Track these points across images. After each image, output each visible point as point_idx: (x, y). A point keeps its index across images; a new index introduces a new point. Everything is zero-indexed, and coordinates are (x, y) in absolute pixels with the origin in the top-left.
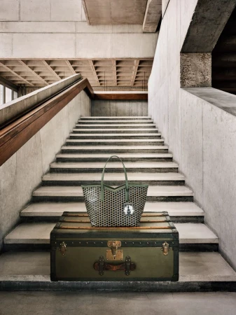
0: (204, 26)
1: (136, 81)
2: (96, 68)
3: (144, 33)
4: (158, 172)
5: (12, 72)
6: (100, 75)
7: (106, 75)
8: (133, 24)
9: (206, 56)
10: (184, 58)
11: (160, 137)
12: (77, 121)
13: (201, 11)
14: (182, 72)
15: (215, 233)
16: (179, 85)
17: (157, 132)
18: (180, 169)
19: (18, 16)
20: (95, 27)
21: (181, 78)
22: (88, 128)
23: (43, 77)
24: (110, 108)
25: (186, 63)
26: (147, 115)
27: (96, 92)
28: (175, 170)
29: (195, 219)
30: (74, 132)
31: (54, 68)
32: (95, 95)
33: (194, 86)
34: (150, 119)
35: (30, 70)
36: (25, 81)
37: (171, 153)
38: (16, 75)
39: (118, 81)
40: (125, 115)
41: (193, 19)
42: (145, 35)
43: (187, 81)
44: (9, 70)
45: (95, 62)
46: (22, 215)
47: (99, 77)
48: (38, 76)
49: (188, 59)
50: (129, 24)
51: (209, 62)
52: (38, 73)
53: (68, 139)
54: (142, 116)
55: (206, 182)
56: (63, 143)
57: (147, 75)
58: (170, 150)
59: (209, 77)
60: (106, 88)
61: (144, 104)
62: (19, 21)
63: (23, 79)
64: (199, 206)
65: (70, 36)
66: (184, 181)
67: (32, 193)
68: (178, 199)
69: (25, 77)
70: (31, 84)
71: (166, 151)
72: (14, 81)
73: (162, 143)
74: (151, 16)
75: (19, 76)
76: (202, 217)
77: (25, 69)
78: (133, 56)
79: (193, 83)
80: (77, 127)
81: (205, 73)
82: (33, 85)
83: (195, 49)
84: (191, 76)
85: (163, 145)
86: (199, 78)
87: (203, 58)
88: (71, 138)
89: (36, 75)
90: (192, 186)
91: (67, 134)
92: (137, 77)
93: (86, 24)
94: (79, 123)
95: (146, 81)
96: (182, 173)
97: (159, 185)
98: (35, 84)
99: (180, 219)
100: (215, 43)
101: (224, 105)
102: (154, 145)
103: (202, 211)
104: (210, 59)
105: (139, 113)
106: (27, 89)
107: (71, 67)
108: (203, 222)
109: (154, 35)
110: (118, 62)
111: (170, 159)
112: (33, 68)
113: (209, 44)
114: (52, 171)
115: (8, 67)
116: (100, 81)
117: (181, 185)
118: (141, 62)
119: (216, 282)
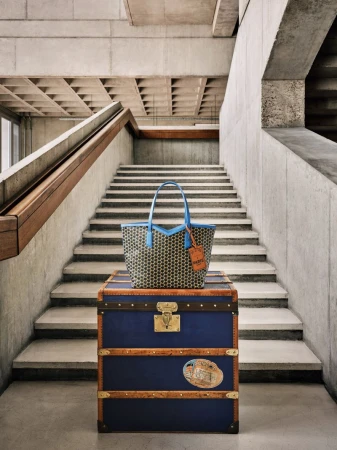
0: (292, 47)
1: (201, 108)
2: (141, 89)
3: (214, 37)
4: (230, 244)
5: (13, 95)
6: (146, 99)
7: (157, 98)
8: (198, 24)
9: (298, 85)
10: (267, 87)
11: (235, 195)
12: (115, 172)
13: (287, 28)
14: (265, 107)
15: (300, 318)
16: (260, 125)
17: (231, 188)
18: (261, 241)
19: (24, 11)
20: (140, 29)
21: (263, 116)
22: (131, 181)
23: (59, 103)
24: (162, 151)
25: (270, 95)
26: (218, 163)
27: (141, 128)
28: (255, 241)
29: (275, 302)
30: (112, 188)
31: (76, 89)
32: (140, 131)
33: (280, 127)
34: (222, 169)
35: (40, 92)
36: (31, 108)
37: (250, 218)
38: (19, 99)
39: (173, 108)
40: (184, 162)
41: (277, 37)
42: (216, 40)
43: (270, 119)
44: (9, 92)
45: (139, 81)
46: (53, 296)
47: (145, 103)
48: (52, 101)
49: (273, 88)
50: (192, 24)
51: (301, 92)
52: (52, 96)
53: (104, 197)
54: (211, 163)
55: (290, 254)
56: (97, 203)
57: (218, 98)
58: (248, 214)
59: (301, 114)
60: (156, 119)
61: (214, 145)
62: (26, 19)
63: (28, 105)
64: (283, 286)
65: (102, 42)
66: (265, 256)
67: (63, 270)
68: (256, 279)
69: (31, 103)
70: (40, 113)
71: (244, 215)
72: (14, 108)
73: (238, 205)
74: (224, 14)
75: (23, 101)
76: (286, 300)
77: (33, 90)
78: (197, 72)
79: (280, 122)
80: (116, 181)
81: (296, 108)
82: (43, 115)
83: (282, 76)
84: (276, 112)
85: (240, 207)
86: (288, 114)
87: (293, 88)
88: (108, 196)
89: (49, 99)
90: (274, 261)
91: (103, 191)
92: (203, 102)
93: (128, 24)
94: (119, 175)
95: (217, 109)
96: (263, 245)
97: (232, 260)
98: (46, 113)
99: (257, 302)
100: (309, 68)
101: (312, 156)
102: (226, 207)
103: (285, 292)
104: (303, 89)
105: (207, 159)
106: (35, 120)
107: (102, 88)
108: (286, 307)
109: (230, 41)
110: (174, 81)
111: (249, 227)
112: (44, 89)
113: (301, 69)
114: (86, 241)
115: (7, 87)
116: (146, 108)
117: (261, 261)
118: (210, 80)
119: (295, 371)
